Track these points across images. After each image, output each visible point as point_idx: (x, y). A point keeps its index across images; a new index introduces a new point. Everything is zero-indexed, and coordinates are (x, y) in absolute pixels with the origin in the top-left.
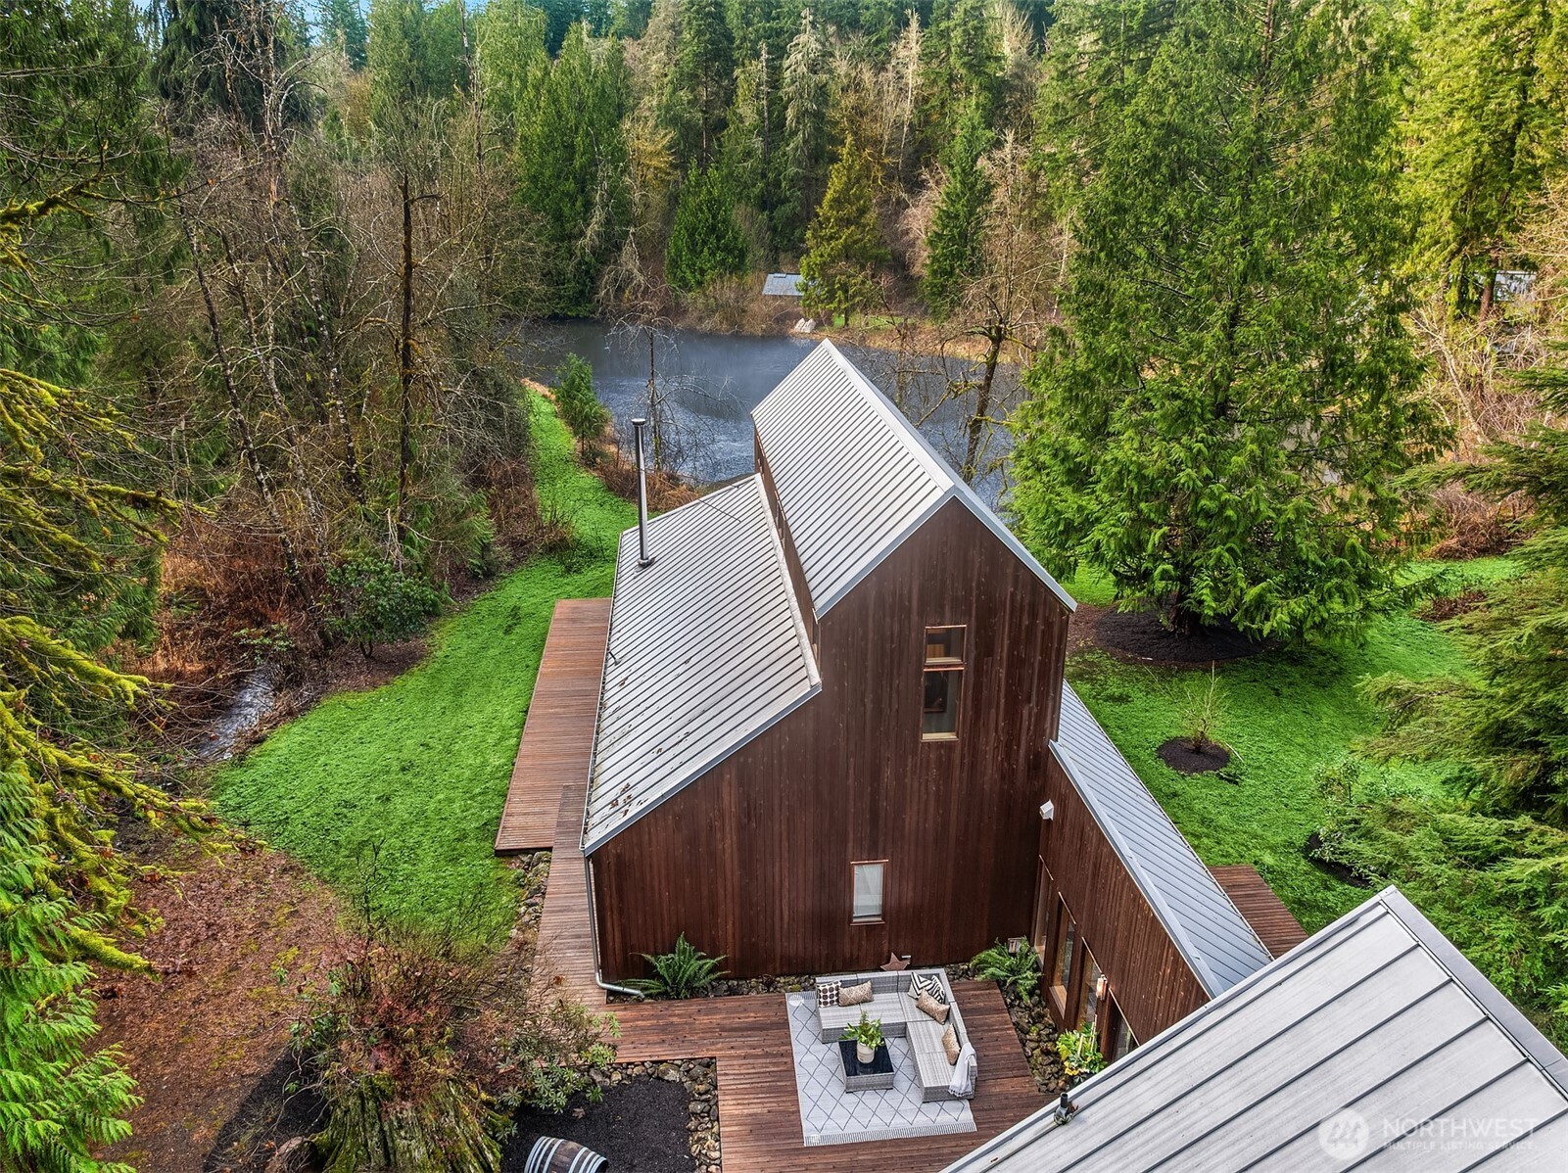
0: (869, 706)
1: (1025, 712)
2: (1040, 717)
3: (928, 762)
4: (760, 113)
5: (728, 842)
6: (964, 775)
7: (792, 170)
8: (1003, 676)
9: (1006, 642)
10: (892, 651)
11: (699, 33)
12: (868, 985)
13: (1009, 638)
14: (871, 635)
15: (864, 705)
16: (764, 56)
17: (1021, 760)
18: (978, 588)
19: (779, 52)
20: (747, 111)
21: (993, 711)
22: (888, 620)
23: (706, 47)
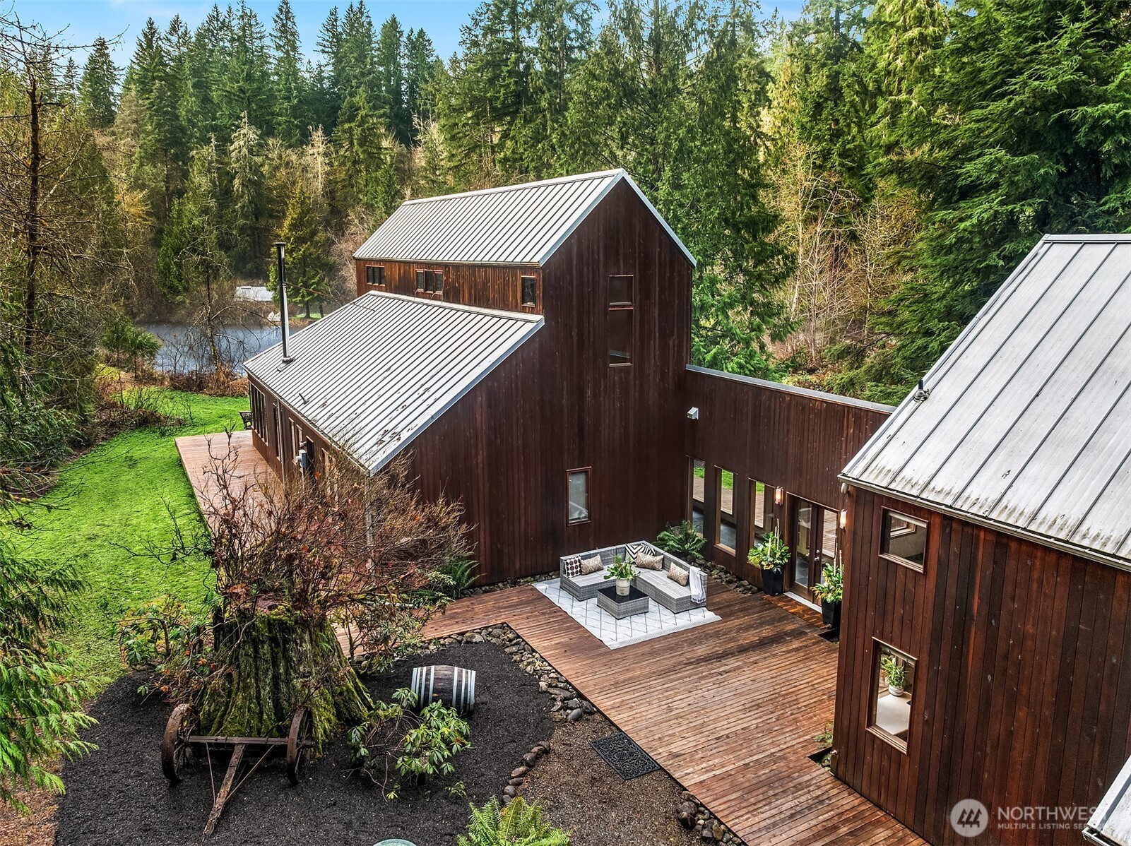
0: (575, 338)
1: (671, 343)
2: (680, 346)
3: (614, 382)
4: (213, 182)
5: (480, 458)
6: (637, 393)
7: (241, 222)
8: (656, 314)
9: (657, 289)
10: (589, 293)
11: (159, 125)
12: (598, 557)
13: (659, 287)
14: (575, 282)
15: (572, 338)
16: (214, 142)
17: (670, 381)
18: (639, 248)
19: (225, 140)
20: (201, 181)
21: (652, 342)
22: (585, 269)
23: (165, 136)
